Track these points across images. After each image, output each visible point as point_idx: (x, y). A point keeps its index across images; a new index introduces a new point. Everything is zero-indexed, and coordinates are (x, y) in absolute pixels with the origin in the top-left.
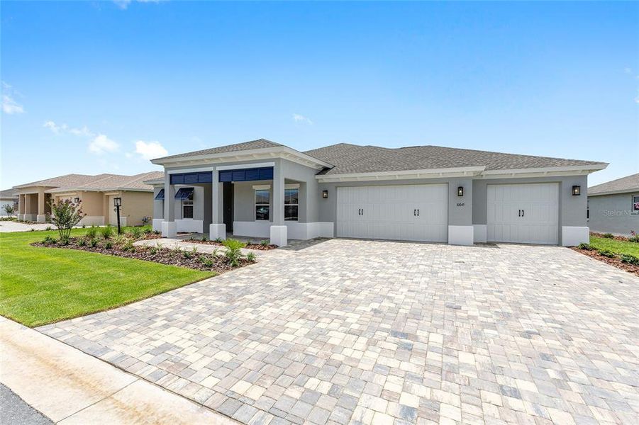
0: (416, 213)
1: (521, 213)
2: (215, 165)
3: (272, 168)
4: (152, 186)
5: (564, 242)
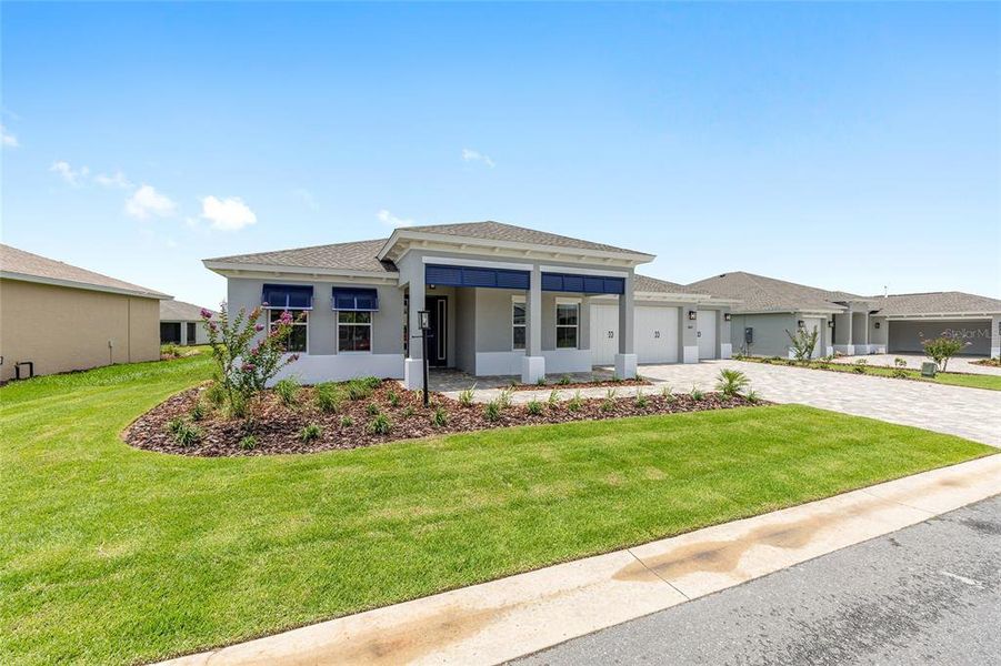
5: (722, 354)
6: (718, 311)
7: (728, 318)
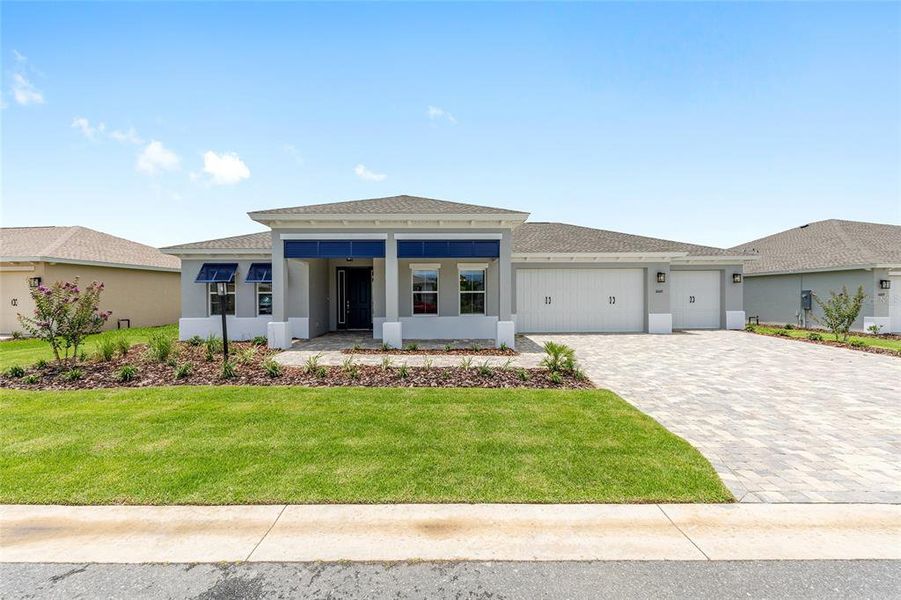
0: (612, 300)
1: (692, 299)
2: (391, 231)
3: (497, 242)
4: (179, 260)
5: (729, 324)
6: (722, 272)
7: (738, 278)
